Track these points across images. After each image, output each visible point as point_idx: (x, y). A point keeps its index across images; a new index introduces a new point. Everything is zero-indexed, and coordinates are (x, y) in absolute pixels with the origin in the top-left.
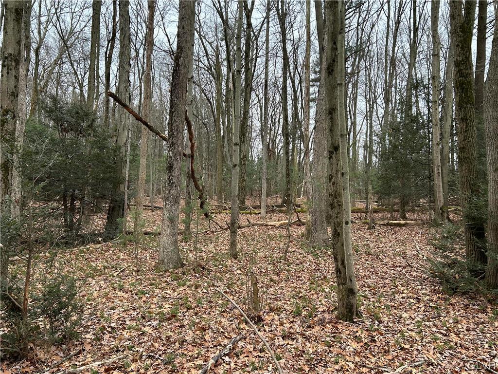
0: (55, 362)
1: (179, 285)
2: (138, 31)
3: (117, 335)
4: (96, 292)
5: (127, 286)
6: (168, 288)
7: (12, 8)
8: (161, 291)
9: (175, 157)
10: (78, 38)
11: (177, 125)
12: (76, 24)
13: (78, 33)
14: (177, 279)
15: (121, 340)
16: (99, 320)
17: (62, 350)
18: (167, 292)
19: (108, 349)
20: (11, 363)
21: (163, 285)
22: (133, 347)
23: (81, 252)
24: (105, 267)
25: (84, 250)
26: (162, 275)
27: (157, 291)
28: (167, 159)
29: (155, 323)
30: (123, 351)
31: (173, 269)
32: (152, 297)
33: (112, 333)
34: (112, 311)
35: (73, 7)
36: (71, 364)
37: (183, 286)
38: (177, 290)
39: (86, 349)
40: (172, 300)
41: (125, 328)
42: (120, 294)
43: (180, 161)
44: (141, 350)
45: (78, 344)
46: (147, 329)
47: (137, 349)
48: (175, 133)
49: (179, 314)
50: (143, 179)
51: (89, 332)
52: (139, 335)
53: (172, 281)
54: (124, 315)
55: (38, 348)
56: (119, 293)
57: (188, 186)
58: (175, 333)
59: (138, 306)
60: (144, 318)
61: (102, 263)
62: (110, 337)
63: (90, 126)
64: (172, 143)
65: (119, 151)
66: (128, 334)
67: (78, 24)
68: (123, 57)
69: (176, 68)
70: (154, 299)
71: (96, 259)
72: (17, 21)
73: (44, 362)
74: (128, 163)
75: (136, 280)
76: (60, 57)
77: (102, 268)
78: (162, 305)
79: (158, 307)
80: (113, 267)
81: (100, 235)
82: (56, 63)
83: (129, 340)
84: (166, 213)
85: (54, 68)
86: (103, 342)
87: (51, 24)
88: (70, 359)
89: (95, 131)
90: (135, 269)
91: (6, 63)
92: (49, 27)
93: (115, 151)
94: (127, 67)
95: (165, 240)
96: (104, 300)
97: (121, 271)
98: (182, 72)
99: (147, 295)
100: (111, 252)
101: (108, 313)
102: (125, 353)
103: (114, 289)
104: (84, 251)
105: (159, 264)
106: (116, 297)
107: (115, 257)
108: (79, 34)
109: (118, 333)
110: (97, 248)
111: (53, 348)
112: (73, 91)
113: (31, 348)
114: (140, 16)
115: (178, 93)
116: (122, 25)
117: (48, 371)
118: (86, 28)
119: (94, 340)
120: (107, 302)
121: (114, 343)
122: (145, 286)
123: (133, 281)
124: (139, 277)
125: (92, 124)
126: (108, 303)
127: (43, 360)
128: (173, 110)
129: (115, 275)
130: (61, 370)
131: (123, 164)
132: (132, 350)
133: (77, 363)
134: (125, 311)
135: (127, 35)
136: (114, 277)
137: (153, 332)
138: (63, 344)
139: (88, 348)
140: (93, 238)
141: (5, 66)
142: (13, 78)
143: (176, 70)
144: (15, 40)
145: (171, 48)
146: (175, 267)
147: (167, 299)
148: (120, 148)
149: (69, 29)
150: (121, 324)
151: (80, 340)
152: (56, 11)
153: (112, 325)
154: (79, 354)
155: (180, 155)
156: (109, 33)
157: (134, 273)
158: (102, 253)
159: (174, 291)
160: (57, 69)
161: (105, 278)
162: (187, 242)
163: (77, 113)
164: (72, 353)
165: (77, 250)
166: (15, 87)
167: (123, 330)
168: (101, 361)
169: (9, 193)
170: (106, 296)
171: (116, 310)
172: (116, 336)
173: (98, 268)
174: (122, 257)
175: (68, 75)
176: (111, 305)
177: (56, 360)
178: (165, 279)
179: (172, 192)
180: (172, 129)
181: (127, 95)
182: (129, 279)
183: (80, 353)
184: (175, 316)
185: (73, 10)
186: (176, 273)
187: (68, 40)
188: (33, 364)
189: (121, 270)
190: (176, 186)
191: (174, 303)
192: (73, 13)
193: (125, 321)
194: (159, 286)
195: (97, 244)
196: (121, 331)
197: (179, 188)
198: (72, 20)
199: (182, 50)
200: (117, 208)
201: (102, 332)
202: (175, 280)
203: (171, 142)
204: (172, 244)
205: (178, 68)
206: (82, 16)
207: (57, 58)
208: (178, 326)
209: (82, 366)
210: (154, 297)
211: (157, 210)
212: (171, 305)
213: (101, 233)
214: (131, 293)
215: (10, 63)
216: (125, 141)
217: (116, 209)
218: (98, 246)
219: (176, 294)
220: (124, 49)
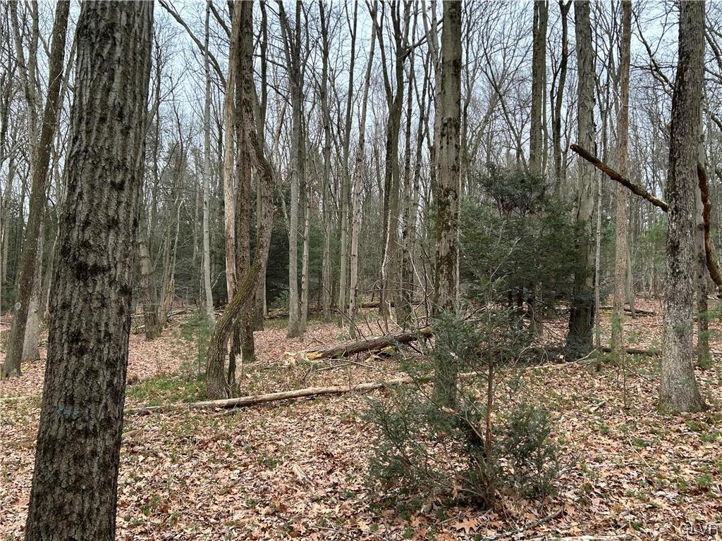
0: (530, 522)
1: (704, 440)
2: (598, 48)
3: (612, 501)
4: (568, 433)
5: (613, 429)
6: (684, 442)
7: (450, 61)
8: (672, 445)
9: (682, 231)
10: (512, 80)
11: (684, 179)
12: (509, 62)
13: (512, 75)
14: (699, 429)
15: (619, 511)
16: (580, 474)
17: (534, 507)
18: (684, 448)
19: (601, 520)
20: (475, 511)
21: (675, 435)
22: (641, 525)
23: (538, 373)
24: (574, 398)
25: (542, 370)
26: (669, 420)
27: (665, 445)
28: (668, 236)
29: (671, 495)
30: (625, 529)
31: (687, 411)
32: (659, 451)
33: (602, 498)
34: (598, 465)
35: (505, 41)
36: (550, 530)
37: (712, 441)
38: (701, 447)
39: (568, 513)
40: (696, 463)
41: (622, 494)
42: (605, 440)
43: (692, 235)
44: (656, 533)
45: (557, 504)
46: (658, 501)
47: (647, 530)
48: (681, 192)
49: (714, 488)
50: (622, 269)
51: (569, 490)
52: (647, 509)
53: (689, 431)
54: (617, 472)
55: (506, 497)
56: (602, 438)
57: (700, 277)
58: (710, 517)
59: (637, 462)
60: (651, 483)
61: (569, 391)
62: (602, 503)
63: (541, 198)
64: (676, 208)
65: (583, 229)
66: (629, 503)
67: (513, 61)
68: (584, 91)
69: (679, 88)
70: (663, 456)
71: (560, 385)
72: (456, 75)
73: (516, 520)
74: (598, 245)
75: (627, 422)
76: (491, 111)
77: (571, 398)
78: (679, 467)
79: (672, 470)
80: (586, 399)
81: (560, 350)
82: (486, 121)
83: (631, 513)
84: (670, 321)
85: (484, 127)
86: (591, 508)
87: (479, 71)
88: (547, 522)
89: (547, 203)
90: (623, 405)
91: (445, 131)
92: (478, 74)
93: (577, 230)
94: (589, 104)
95: (672, 364)
96: (582, 446)
97: (601, 407)
98: (690, 93)
99: (649, 448)
100: (579, 376)
101: (592, 466)
102: (628, 532)
103: (595, 431)
104: (540, 372)
105: (663, 401)
106: (599, 444)
107: (586, 384)
108: (514, 74)
109: (612, 499)
110: (558, 370)
111: (525, 502)
112: (508, 154)
113: (497, 497)
114: (601, 26)
115: (684, 127)
116: (580, 45)
117: (522, 532)
118: (523, 64)
119: (578, 501)
120: (587, 449)
121: (610, 514)
122: (643, 434)
123: (622, 424)
124: (632, 418)
125: (543, 194)
126: (589, 450)
127: (514, 515)
128: (676, 156)
129: (592, 410)
130: (539, 535)
131: (589, 249)
132: (640, 531)
133: (558, 530)
134: (618, 467)
135: (588, 58)
136: (590, 413)
137: (669, 509)
138: (536, 499)
139: (571, 511)
140: (551, 354)
141: (444, 135)
142: (454, 148)
143: (679, 92)
144: (454, 100)
145: (653, 61)
146: (692, 410)
147: (685, 460)
148: (584, 224)
149: (501, 72)
150: (614, 486)
151: (559, 498)
152: (485, 52)
153: (603, 485)
154: (560, 518)
155: (691, 226)
156: (556, 62)
157: (621, 411)
158: (567, 377)
159: (696, 448)
160: (487, 127)
161: (577, 413)
162: (703, 370)
163: (523, 181)
164: (550, 515)
165: (532, 369)
166: (456, 159)
167: (619, 496)
168: (593, 535)
169: (454, 292)
170: (584, 439)
171: (603, 464)
172: (610, 504)
173: (565, 398)
174: (597, 385)
175: (501, 134)
176: (595, 455)
177: (531, 519)
178: (676, 427)
179: (679, 287)
180: (676, 187)
181: (592, 146)
182: (614, 418)
183: (560, 516)
184: (706, 490)
185: (505, 45)
186: (695, 419)
187: (500, 87)
188: (502, 518)
189: (600, 404)
190: (685, 278)
191: (699, 467)
192: (505, 49)
193: (620, 483)
194: (668, 437)
195: (557, 363)
196: (617, 497)
197: (690, 280)
198: (504, 58)
199: (688, 57)
200: (583, 312)
201: (588, 493)
202: (695, 431)
203: (673, 207)
204: (684, 371)
205: (683, 88)
206: (517, 50)
207: (488, 113)
208: (715, 507)
209: (566, 536)
210: (662, 453)
211: (640, 316)
212: (695, 470)
213: (561, 348)
214: (621, 441)
215: (449, 129)
216: (590, 214)
217: (582, 314)
218: (559, 366)
219: (700, 453)
220: (585, 79)
